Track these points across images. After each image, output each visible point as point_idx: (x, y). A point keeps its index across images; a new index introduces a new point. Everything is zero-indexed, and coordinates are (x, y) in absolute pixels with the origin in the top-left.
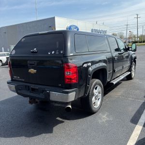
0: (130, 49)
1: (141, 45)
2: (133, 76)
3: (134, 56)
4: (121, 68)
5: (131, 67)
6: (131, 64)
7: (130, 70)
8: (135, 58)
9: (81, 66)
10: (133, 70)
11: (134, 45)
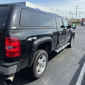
0: (72, 27)
1: (78, 25)
2: (71, 46)
3: (73, 32)
4: (64, 40)
5: (71, 39)
6: (71, 37)
7: (70, 41)
8: (74, 33)
9: (24, 40)
10: (72, 41)
11: (74, 24)
